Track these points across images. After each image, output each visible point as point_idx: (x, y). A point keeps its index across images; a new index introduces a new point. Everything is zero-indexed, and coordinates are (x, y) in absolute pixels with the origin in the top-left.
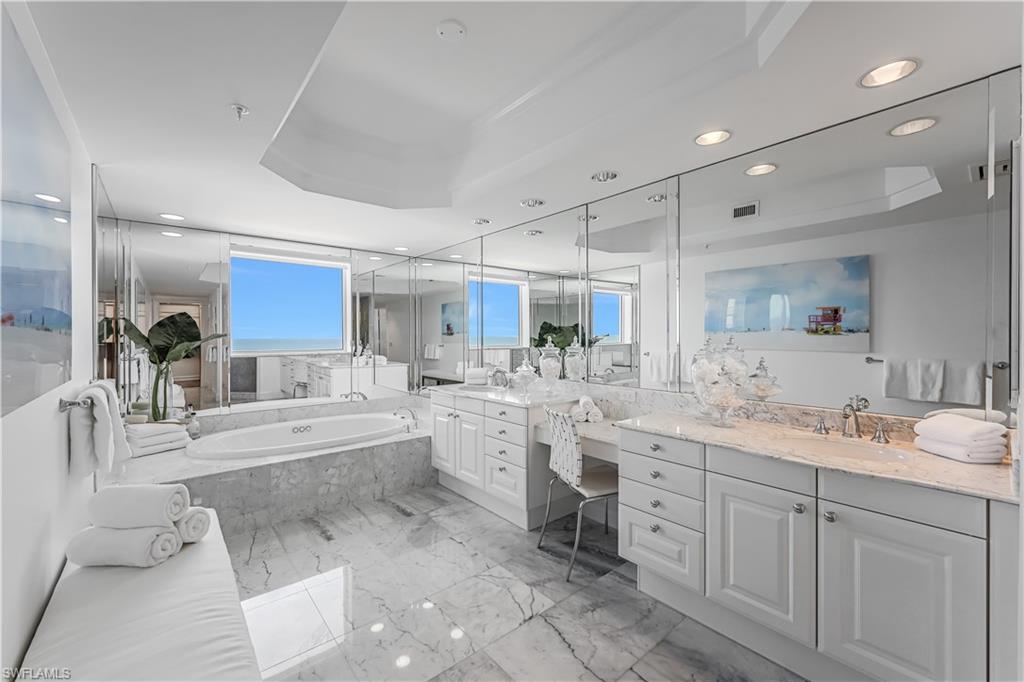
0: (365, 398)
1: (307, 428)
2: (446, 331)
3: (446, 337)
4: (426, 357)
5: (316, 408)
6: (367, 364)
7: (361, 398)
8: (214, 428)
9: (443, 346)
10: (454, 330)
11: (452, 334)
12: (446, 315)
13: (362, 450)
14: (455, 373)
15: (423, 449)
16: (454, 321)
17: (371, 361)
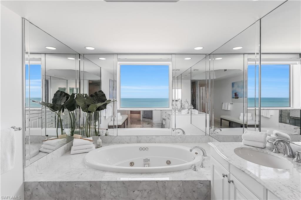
0: (184, 132)
1: (146, 149)
2: (234, 97)
3: (234, 99)
4: (223, 109)
5: (154, 137)
6: (188, 113)
7: (181, 132)
8: (111, 141)
9: (232, 104)
10: (239, 96)
11: (238, 98)
12: (234, 88)
13: (157, 182)
14: (239, 119)
15: (204, 190)
16: (239, 91)
17: (190, 111)
